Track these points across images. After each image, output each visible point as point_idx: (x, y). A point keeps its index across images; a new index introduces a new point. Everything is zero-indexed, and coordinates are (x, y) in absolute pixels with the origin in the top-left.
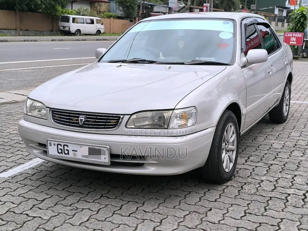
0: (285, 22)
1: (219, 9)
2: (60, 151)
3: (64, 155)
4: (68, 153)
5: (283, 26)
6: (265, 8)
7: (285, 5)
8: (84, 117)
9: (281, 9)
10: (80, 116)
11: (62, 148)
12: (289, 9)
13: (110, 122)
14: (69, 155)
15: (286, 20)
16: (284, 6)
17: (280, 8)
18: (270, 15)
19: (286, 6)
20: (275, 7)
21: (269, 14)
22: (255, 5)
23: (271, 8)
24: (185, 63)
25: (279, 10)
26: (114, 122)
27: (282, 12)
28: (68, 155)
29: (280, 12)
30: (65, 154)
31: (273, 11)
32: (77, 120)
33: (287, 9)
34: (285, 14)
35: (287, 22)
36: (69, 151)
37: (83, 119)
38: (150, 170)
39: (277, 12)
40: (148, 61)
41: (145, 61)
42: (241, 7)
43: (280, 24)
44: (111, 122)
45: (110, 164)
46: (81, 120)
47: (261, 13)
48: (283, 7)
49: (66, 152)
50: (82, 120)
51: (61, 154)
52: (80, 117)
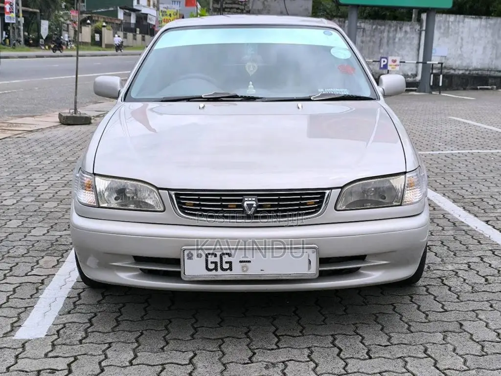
0: (138, 32)
1: (30, 7)
2: (211, 266)
3: (220, 272)
4: (230, 269)
5: (135, 39)
6: (102, 10)
7: (132, 6)
8: (254, 199)
9: (127, 11)
10: (246, 199)
11: (217, 259)
12: (140, 12)
13: (305, 204)
14: (231, 270)
15: (138, 30)
16: (130, 7)
17: (125, 10)
18: (113, 21)
19: (134, 7)
20: (117, 8)
21: (111, 19)
22: (85, 4)
23: (111, 9)
24: (312, 98)
25: (125, 14)
26: (313, 203)
27: (129, 17)
28: (229, 271)
29: (126, 17)
30: (223, 269)
31: (115, 14)
32: (241, 206)
33: (137, 12)
34: (133, 20)
35: (140, 33)
36: (233, 264)
37: (254, 202)
38: (373, 277)
39: (121, 15)
40: (242, 97)
41: (237, 96)
42: (64, 7)
43: (130, 35)
44: (308, 204)
45: (318, 275)
46: (250, 206)
47: (98, 17)
48: (130, 9)
49: (226, 266)
50: (253, 204)
51: (214, 272)
52: (246, 201)
